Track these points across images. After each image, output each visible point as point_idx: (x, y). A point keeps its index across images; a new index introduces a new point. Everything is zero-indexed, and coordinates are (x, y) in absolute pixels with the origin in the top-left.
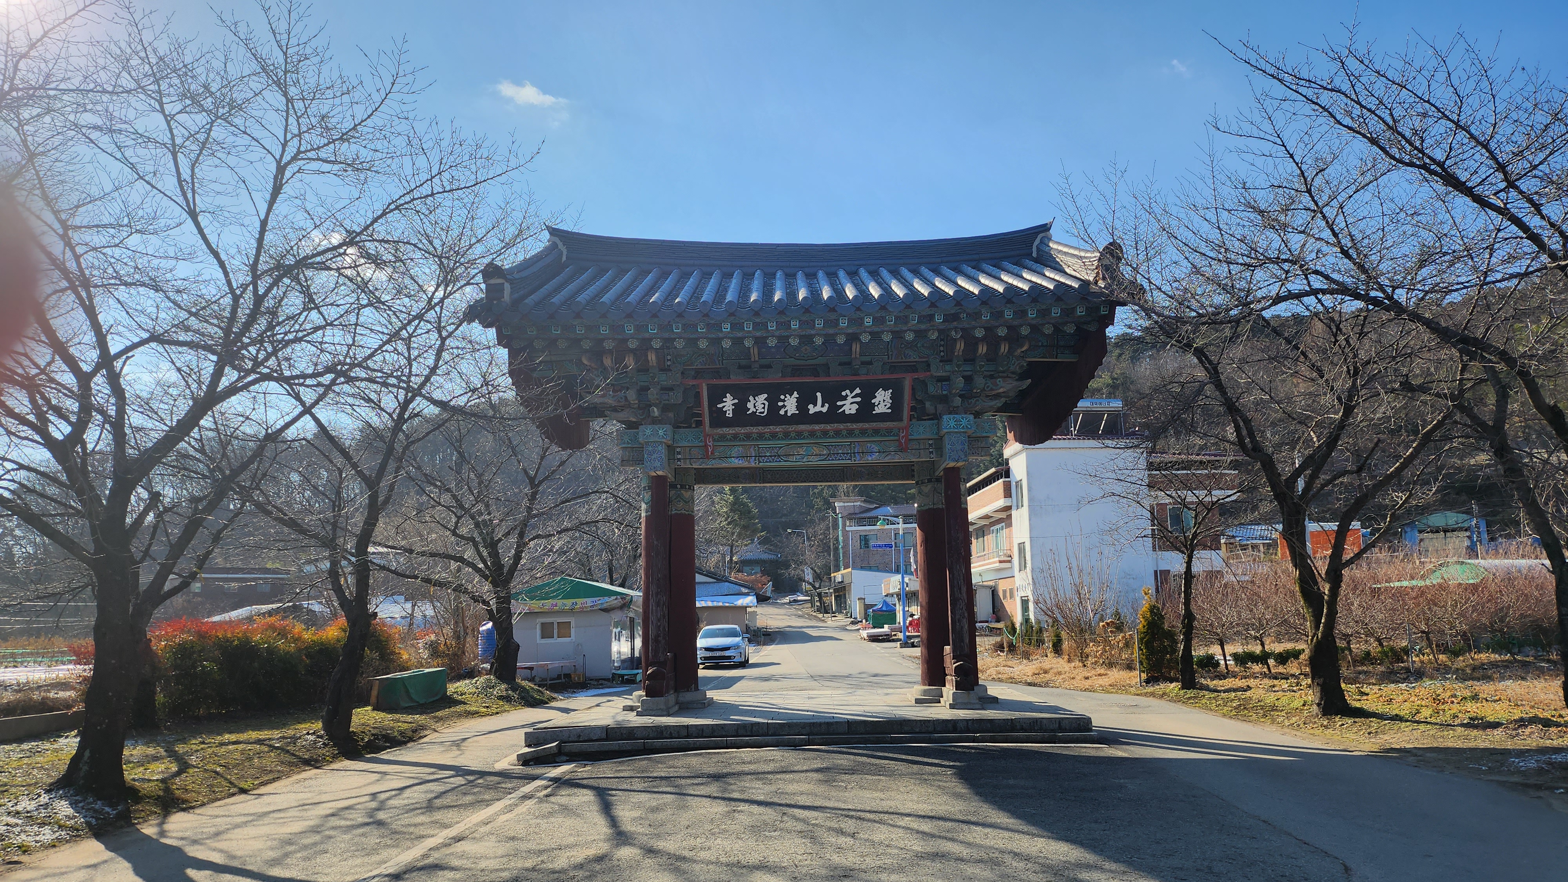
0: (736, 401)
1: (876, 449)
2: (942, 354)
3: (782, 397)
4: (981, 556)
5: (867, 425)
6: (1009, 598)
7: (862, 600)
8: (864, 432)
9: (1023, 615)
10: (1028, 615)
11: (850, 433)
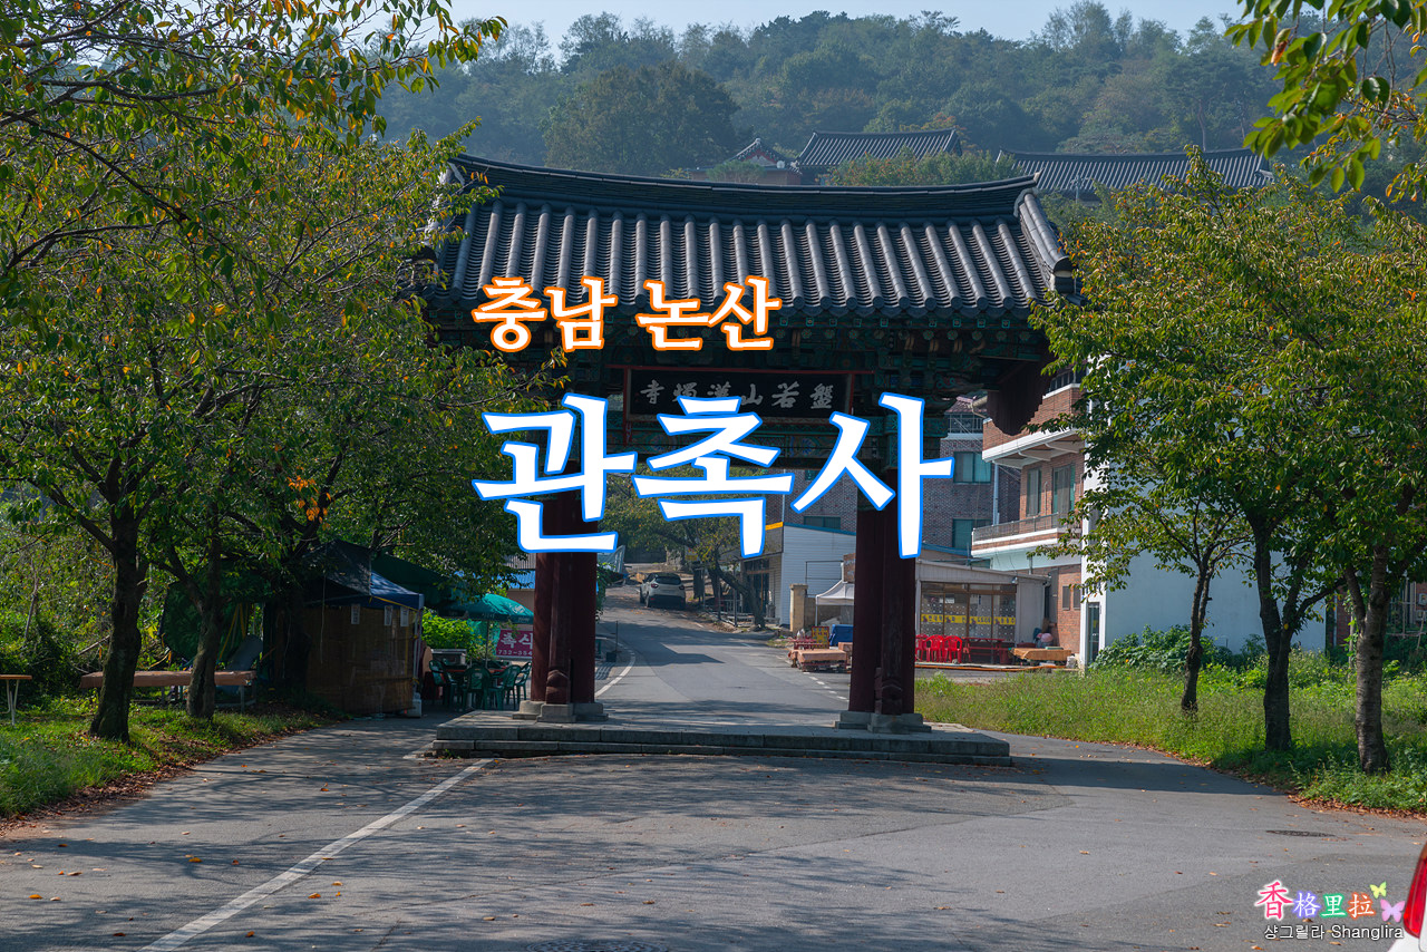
0: (662, 388)
1: (813, 444)
3: (713, 387)
4: (1031, 521)
5: (803, 421)
6: (1072, 605)
7: (802, 590)
8: (800, 427)
9: (1089, 637)
10: (1098, 637)
11: (785, 426)
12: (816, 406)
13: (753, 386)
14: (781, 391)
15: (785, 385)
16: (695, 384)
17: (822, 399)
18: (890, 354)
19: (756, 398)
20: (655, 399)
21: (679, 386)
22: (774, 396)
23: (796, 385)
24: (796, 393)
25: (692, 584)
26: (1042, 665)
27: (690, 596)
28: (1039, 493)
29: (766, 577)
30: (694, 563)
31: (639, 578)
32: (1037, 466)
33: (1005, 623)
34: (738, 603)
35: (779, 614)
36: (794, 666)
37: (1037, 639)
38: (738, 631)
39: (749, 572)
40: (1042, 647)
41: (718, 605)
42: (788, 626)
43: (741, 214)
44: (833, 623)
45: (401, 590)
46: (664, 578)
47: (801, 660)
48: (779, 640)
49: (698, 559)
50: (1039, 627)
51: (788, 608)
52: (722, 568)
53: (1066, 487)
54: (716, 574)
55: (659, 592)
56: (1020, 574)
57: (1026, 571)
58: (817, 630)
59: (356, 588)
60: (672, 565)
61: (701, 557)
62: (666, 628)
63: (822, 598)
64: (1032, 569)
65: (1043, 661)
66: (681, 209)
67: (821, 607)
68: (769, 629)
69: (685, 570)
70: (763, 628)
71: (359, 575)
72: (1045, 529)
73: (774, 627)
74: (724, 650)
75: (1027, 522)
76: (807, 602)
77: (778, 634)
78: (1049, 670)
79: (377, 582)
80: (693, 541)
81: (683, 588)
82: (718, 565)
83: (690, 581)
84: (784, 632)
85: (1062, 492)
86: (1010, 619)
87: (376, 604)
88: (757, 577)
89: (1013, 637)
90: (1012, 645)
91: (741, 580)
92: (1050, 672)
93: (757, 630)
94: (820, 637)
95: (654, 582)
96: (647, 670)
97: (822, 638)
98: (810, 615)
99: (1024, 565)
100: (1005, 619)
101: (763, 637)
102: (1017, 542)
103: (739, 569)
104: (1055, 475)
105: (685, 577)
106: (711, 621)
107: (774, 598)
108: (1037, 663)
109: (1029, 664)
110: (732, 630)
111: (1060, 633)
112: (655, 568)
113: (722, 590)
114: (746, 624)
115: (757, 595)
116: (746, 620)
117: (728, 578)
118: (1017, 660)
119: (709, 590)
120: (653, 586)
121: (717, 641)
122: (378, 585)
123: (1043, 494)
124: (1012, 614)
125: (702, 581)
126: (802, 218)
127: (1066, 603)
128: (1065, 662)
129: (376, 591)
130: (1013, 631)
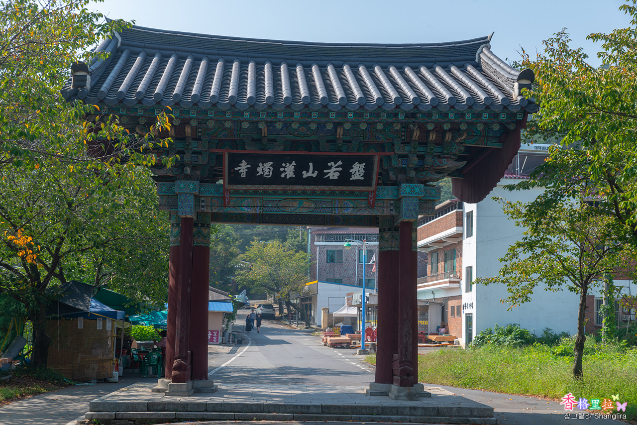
0: (249, 166)
1: (351, 205)
2: (403, 138)
3: (284, 165)
4: (434, 276)
5: (345, 188)
6: (456, 315)
7: (327, 310)
8: (342, 193)
9: (467, 330)
10: (471, 330)
11: (333, 193)
12: (353, 178)
13: (311, 164)
14: (330, 168)
15: (333, 163)
16: (272, 163)
17: (357, 173)
18: (402, 143)
19: (313, 173)
20: (245, 174)
21: (260, 164)
22: (325, 171)
23: (340, 163)
24: (340, 169)
25: (278, 309)
26: (443, 343)
27: (277, 314)
28: (437, 264)
29: (310, 306)
30: (279, 299)
31: (255, 306)
32: (436, 251)
33: (423, 324)
34: (298, 316)
35: (316, 321)
36: (325, 345)
37: (439, 331)
38: (299, 329)
39: (303, 303)
40: (441, 335)
41: (290, 317)
42: (320, 326)
43: (301, 60)
44: (341, 324)
45: (107, 309)
46: (266, 306)
47: (329, 342)
48: (317, 333)
49: (281, 297)
50: (439, 325)
51: (320, 318)
52: (291, 301)
53: (451, 260)
54: (288, 304)
55: (264, 312)
56: (430, 301)
57: (432, 299)
58: (335, 328)
59: (81, 308)
60: (270, 300)
61: (282, 296)
62: (267, 328)
63: (337, 313)
64: (434, 299)
65: (443, 342)
66: (263, 57)
67: (336, 317)
68: (312, 328)
69: (275, 303)
70: (309, 327)
71: (83, 300)
72: (441, 279)
73: (314, 326)
74: (292, 337)
75: (432, 277)
76: (330, 315)
77: (316, 330)
78: (446, 346)
79: (94, 304)
80: (278, 289)
81: (274, 310)
82: (289, 300)
83: (277, 307)
84: (319, 329)
85: (449, 262)
86: (426, 322)
87: (93, 317)
88: (306, 305)
89: (427, 330)
90: (427, 334)
91: (299, 306)
92: (446, 347)
93: (307, 328)
94: (336, 331)
95: (261, 308)
96: (256, 348)
97: (337, 332)
98: (331, 321)
99: (431, 297)
100: (423, 322)
101: (310, 331)
102: (427, 286)
103: (298, 301)
104: (446, 255)
105: (275, 306)
106: (287, 325)
107: (314, 314)
108: (440, 342)
109: (436, 343)
110: (296, 328)
111: (450, 328)
112: (263, 302)
113: (291, 311)
114: (302, 326)
115: (307, 313)
116: (302, 324)
117: (294, 305)
118: (430, 341)
119: (286, 311)
120: (261, 309)
121: (289, 333)
122: (95, 306)
123: (439, 264)
124: (426, 319)
125: (282, 307)
126: (341, 63)
127: (453, 314)
128: (453, 342)
129: (92, 310)
130: (427, 327)
